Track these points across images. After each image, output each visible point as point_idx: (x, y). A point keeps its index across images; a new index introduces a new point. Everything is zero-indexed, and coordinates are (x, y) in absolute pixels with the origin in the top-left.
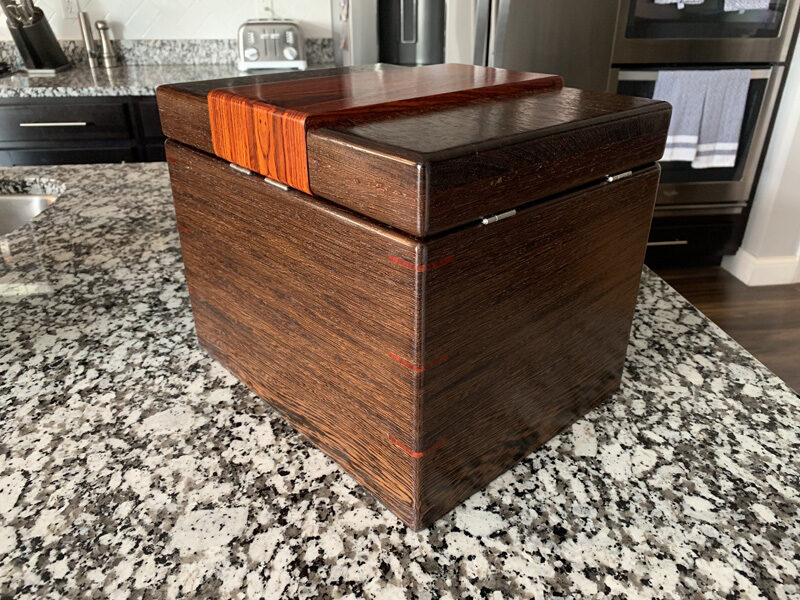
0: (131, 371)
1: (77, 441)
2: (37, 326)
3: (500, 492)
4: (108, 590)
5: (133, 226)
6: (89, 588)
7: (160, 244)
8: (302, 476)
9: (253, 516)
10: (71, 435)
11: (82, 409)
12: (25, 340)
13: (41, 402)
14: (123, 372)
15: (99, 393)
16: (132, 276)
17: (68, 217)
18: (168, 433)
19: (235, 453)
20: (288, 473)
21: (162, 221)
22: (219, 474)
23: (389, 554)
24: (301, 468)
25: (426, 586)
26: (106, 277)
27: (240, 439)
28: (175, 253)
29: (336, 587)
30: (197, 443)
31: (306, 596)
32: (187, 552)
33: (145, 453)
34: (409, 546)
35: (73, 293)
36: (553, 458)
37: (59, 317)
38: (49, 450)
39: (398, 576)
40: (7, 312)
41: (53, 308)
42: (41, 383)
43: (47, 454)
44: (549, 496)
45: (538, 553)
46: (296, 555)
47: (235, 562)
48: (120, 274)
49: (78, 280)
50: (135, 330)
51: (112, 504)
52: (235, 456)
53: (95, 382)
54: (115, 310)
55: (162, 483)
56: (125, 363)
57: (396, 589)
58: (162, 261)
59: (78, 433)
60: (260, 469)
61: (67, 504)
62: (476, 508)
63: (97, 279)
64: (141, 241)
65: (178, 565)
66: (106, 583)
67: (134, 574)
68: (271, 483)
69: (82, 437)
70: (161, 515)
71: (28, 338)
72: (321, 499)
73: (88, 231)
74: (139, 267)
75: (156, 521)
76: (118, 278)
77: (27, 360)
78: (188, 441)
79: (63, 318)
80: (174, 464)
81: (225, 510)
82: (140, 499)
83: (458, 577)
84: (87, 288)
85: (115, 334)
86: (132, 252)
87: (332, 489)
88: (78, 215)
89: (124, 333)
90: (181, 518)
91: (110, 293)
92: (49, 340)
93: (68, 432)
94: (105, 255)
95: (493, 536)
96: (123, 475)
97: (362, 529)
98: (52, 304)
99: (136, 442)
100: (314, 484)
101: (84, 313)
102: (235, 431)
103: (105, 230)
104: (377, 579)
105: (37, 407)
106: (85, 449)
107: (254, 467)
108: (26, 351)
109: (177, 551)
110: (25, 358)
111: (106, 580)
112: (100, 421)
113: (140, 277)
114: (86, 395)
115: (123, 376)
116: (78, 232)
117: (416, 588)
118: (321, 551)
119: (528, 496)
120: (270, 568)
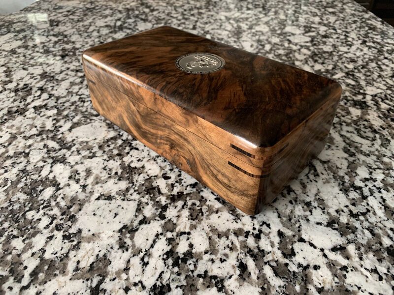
0: (70, 96)
1: (26, 140)
2: (17, 64)
3: (337, 211)
4: (24, 256)
5: (87, 12)
6: (10, 253)
7: (100, 23)
8: (179, 181)
9: (140, 210)
10: (23, 135)
11: (34, 119)
12: (8, 73)
13: (9, 112)
14: (65, 97)
15: (47, 109)
16: (81, 39)
17: (50, 6)
18: (88, 140)
19: (133, 159)
20: (169, 178)
21: (105, 10)
22: (119, 173)
23: (246, 256)
24: (180, 175)
25: (278, 289)
26: (65, 39)
27: (137, 149)
28: (109, 28)
29: (201, 280)
30: (107, 149)
31: (176, 284)
32: (87, 233)
33: (69, 153)
34: (263, 250)
35: (43, 47)
36: (379, 188)
37: (32, 60)
38: (6, 144)
39: (254, 277)
40: (2, 55)
41: (30, 55)
42: (12, 100)
43: (4, 147)
44: (379, 220)
45: (375, 271)
46: (171, 246)
47: (122, 246)
48: (73, 38)
49: (48, 40)
50: (77, 71)
51: (40, 188)
52: (132, 161)
53: (46, 102)
54: (67, 59)
55: (77, 176)
56: (67, 91)
57: (252, 288)
58: (101, 32)
59: (28, 134)
60: (149, 172)
61: (9, 184)
62: (318, 223)
63: (60, 40)
64: (91, 20)
65: (79, 242)
66: (24, 251)
67: (45, 246)
68: (156, 185)
69: (29, 138)
70: (73, 200)
71: (11, 71)
72: (193, 201)
73: (60, 13)
74: (86, 34)
75: (69, 204)
76: (73, 40)
77: (6, 84)
78: (100, 147)
79: (34, 61)
80: (88, 163)
81: (119, 202)
82: (60, 186)
83: (305, 283)
84: (51, 45)
85: (65, 73)
86: (84, 26)
87: (202, 194)
88: (56, 5)
89: (70, 73)
90: (87, 204)
91: (66, 48)
92: (23, 73)
93: (22, 133)
94: (67, 27)
95: (334, 249)
96: (51, 167)
97: (224, 230)
98: (30, 52)
99: (64, 144)
100: (188, 188)
101: (48, 59)
102: (134, 143)
103: (70, 13)
104: (235, 277)
105: (6, 115)
106: (30, 146)
107: (145, 170)
108: (8, 79)
109: (80, 231)
110: (6, 83)
111: (24, 248)
112: (44, 128)
113: (86, 40)
114: (38, 110)
115: (64, 100)
116: (54, 14)
117: (269, 289)
118: (191, 246)
119: (362, 218)
120: (150, 255)
